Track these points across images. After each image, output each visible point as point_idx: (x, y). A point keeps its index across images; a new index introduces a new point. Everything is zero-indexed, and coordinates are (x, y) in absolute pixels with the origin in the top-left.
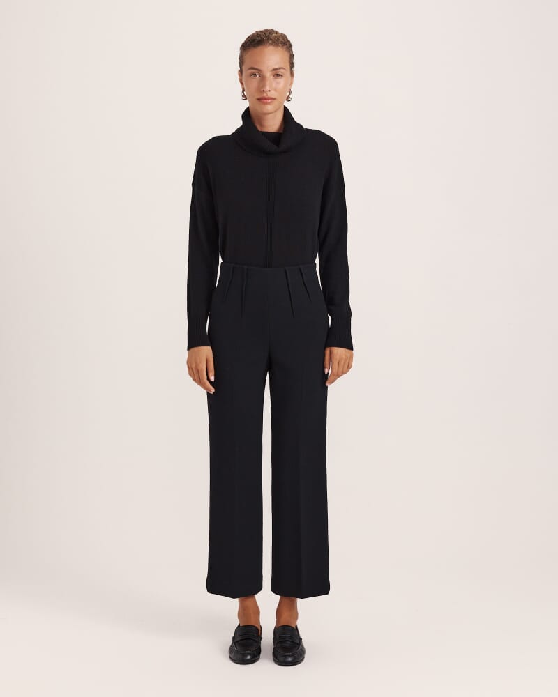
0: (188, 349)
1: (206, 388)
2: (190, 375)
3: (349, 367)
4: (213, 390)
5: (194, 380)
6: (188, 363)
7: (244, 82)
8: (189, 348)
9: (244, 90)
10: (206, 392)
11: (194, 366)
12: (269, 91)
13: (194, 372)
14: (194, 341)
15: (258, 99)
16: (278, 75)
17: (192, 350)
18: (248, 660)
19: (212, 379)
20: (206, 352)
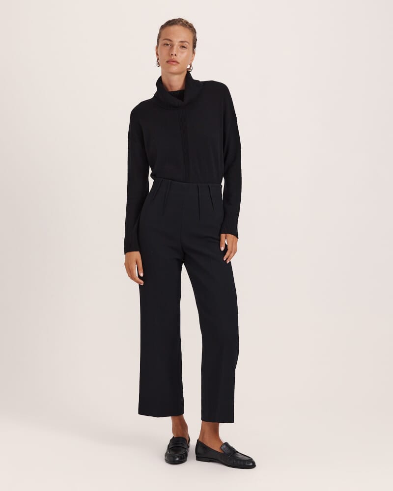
0: (125, 254)
1: (138, 282)
4: (142, 283)
6: (125, 264)
7: (159, 54)
9: (158, 60)
10: (138, 284)
12: (176, 55)
14: (128, 248)
15: (167, 62)
16: (184, 47)
17: (128, 254)
18: (177, 461)
19: (142, 275)
20: (136, 255)
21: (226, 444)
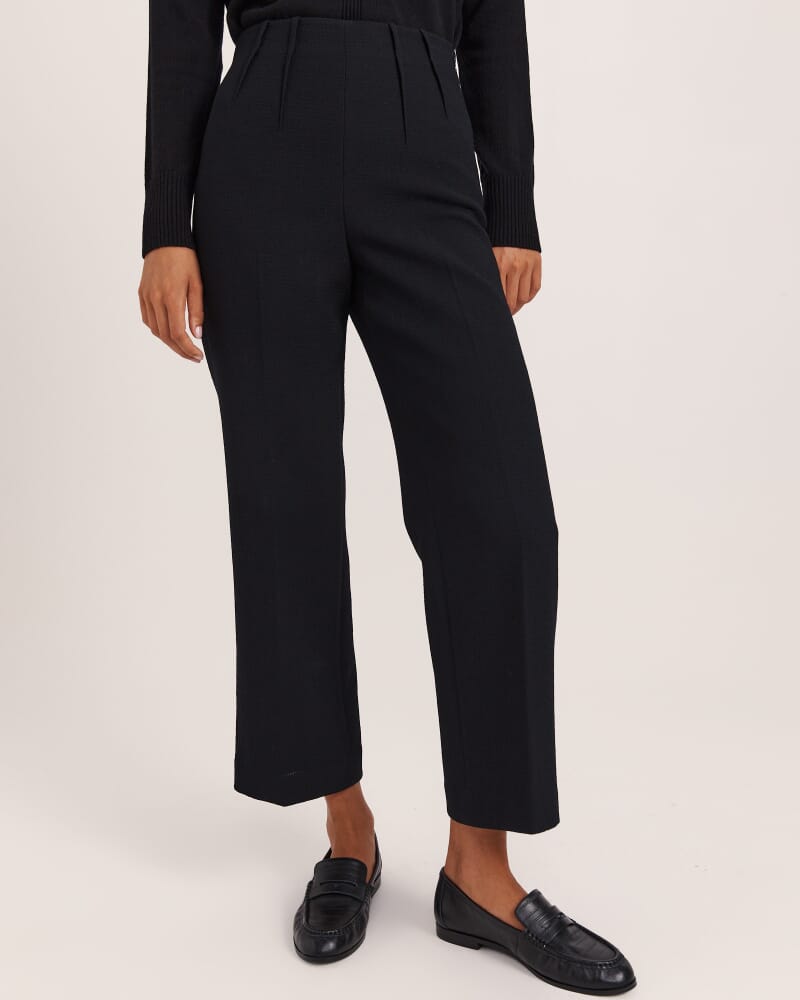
0: (144, 255)
2: (146, 321)
3: (534, 289)
5: (156, 332)
6: (141, 292)
8: (146, 250)
11: (157, 295)
13: (157, 316)
14: (157, 234)
17: (152, 255)
21: (536, 897)
